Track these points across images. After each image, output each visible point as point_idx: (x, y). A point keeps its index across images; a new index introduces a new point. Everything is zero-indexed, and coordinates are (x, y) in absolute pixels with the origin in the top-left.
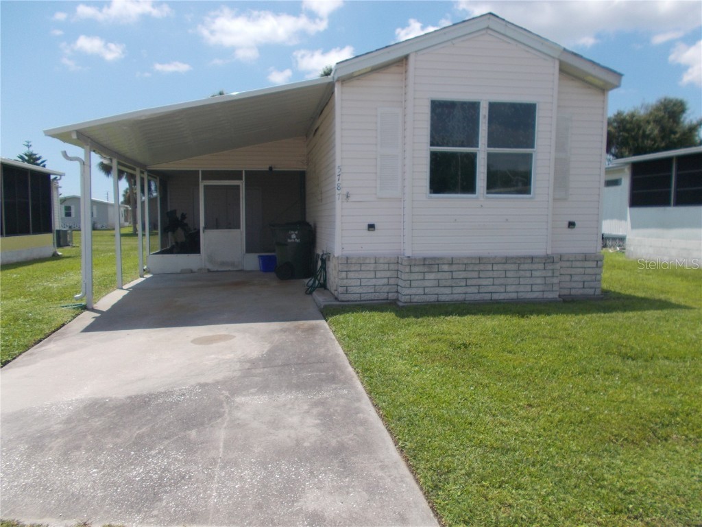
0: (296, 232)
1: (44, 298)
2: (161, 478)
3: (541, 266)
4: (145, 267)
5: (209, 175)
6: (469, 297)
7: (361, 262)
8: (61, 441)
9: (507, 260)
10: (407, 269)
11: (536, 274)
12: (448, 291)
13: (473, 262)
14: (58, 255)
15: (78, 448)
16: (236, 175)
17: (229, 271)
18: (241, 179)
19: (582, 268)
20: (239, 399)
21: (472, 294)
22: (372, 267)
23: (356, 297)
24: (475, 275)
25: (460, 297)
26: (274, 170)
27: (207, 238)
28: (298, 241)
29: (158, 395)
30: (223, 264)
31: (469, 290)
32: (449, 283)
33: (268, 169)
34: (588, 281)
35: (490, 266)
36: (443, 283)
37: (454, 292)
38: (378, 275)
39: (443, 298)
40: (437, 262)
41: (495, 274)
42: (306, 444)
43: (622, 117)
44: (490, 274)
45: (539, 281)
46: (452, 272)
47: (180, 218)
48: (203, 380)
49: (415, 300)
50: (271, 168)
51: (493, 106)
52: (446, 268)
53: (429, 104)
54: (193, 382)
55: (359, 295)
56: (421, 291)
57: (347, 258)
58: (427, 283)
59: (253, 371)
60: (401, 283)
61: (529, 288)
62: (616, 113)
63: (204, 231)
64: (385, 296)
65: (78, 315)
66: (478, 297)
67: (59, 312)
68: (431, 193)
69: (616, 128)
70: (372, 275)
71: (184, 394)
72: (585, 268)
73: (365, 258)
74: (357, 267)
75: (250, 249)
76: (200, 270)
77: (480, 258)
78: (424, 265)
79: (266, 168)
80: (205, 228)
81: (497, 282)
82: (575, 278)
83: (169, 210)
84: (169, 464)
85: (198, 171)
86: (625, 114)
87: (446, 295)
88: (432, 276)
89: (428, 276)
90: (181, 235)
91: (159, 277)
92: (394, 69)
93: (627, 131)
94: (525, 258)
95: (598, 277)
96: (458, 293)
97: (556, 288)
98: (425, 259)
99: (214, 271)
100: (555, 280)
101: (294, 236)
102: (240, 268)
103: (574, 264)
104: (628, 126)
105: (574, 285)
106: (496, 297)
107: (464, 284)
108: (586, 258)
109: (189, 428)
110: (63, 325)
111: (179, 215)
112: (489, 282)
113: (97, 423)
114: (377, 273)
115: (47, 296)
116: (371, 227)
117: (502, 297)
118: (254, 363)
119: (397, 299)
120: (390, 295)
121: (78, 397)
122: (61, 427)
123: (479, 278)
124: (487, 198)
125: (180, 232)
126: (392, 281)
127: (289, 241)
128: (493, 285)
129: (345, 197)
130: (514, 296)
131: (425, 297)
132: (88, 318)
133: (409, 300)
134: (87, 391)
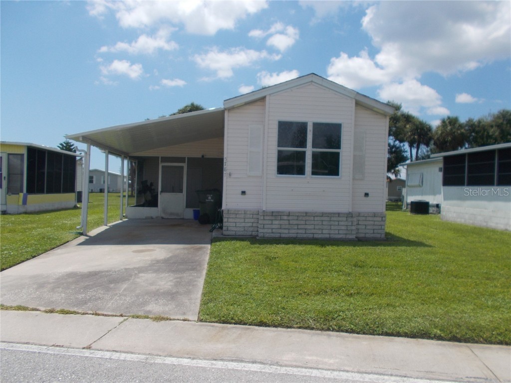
0: (212, 195)
1: (61, 228)
2: (90, 298)
3: (345, 219)
4: (124, 215)
5: (165, 159)
6: (299, 236)
7: (236, 213)
8: (52, 285)
9: (323, 214)
10: (262, 218)
11: (341, 223)
12: (286, 231)
13: (302, 215)
14: (77, 207)
15: (59, 288)
16: (182, 160)
17: (175, 219)
18: (185, 162)
19: (373, 221)
20: (141, 275)
21: (302, 234)
22: (242, 216)
23: (233, 233)
24: (303, 222)
25: (294, 235)
26: (205, 157)
27: (162, 198)
28: (212, 201)
29: (102, 272)
30: (172, 214)
31: (300, 231)
32: (287, 227)
33: (201, 157)
34: (376, 229)
35: (313, 217)
36: (283, 227)
37: (290, 232)
38: (247, 221)
39: (283, 235)
40: (280, 214)
41: (316, 223)
42: (161, 291)
43: (472, 123)
44: (313, 222)
45: (343, 228)
46: (289, 220)
47: (149, 186)
48: (128, 267)
49: (267, 236)
50: (203, 156)
51: (316, 125)
52: (285, 218)
53: (277, 123)
54: (122, 267)
55: (234, 232)
56: (270, 231)
57: (228, 210)
58: (274, 227)
59: (156, 264)
60: (259, 226)
61: (337, 232)
62: (467, 120)
63: (160, 194)
64: (250, 233)
65: (77, 237)
66: (305, 236)
67: (67, 235)
68: (278, 174)
69: (467, 130)
70: (242, 220)
71: (115, 272)
72: (374, 221)
73: (239, 211)
74: (234, 216)
75: (188, 206)
76: (157, 217)
77: (306, 213)
78: (272, 215)
79: (200, 156)
80: (162, 192)
81: (317, 227)
82: (368, 227)
83: (144, 180)
84: (96, 294)
85: (159, 157)
86: (475, 121)
87: (285, 234)
88: (277, 222)
89: (274, 222)
90: (149, 196)
91: (131, 220)
92: (259, 103)
93: (477, 133)
94: (334, 213)
95: (383, 227)
96: (293, 233)
97: (354, 232)
98: (272, 212)
99: (165, 219)
100: (354, 228)
101: (210, 198)
102: (182, 217)
103: (368, 218)
104: (477, 129)
105: (367, 231)
106: (316, 236)
107: (296, 228)
108: (375, 215)
109: (111, 283)
110: (68, 242)
111: (149, 184)
112: (312, 227)
113: (70, 280)
114: (246, 219)
115: (63, 228)
116: (243, 193)
117: (320, 236)
118: (158, 261)
119: (258, 236)
120: (253, 233)
121: (65, 271)
122: (54, 281)
123: (306, 224)
124: (311, 177)
125: (148, 193)
126: (255, 225)
127: (207, 200)
128: (314, 229)
129: (229, 175)
130: (327, 236)
131: (272, 234)
132: (82, 239)
133: (263, 236)
134: (70, 269)
